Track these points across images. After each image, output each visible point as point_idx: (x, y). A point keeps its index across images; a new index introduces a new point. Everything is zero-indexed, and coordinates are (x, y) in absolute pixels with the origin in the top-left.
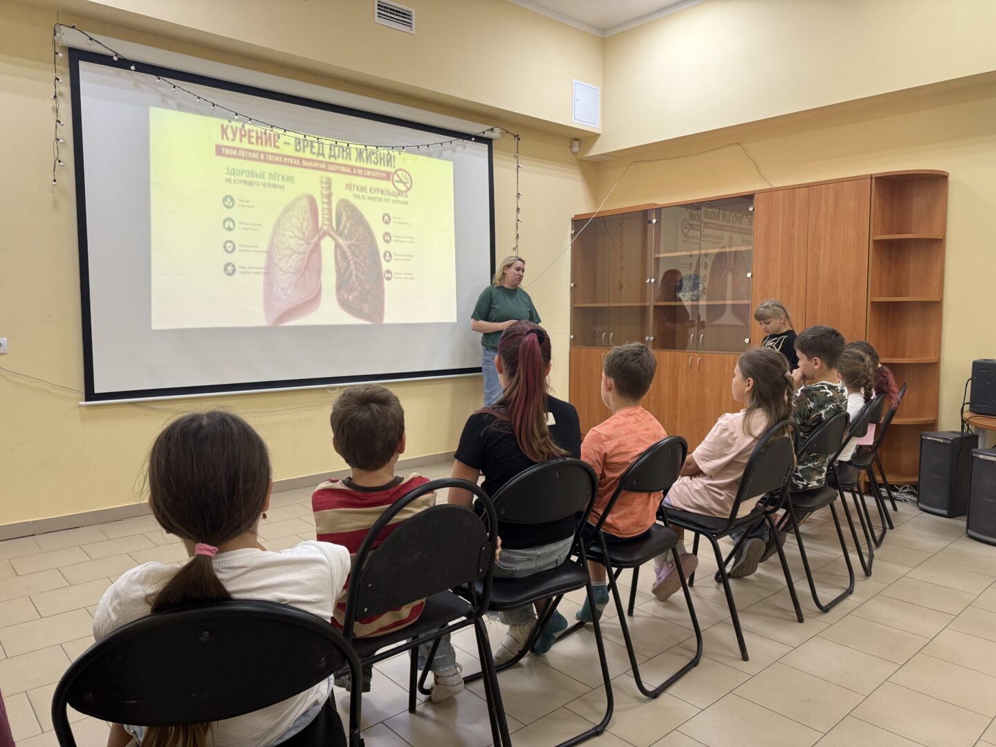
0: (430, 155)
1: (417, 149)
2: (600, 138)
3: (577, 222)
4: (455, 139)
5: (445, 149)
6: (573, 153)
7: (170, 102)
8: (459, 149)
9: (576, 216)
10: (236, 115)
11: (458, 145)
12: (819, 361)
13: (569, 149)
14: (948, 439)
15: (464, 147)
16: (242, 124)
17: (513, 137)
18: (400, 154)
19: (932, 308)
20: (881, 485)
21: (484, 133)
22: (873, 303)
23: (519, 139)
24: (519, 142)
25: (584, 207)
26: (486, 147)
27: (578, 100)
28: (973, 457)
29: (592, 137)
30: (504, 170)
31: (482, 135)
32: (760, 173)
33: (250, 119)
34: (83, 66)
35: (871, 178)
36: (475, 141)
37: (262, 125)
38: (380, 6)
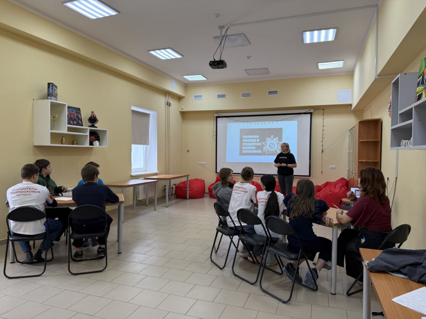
0: (290, 120)
2: (352, 105)
4: (297, 115)
5: (294, 118)
7: (231, 121)
15: (301, 116)
17: (321, 110)
24: (324, 111)
26: (309, 115)
27: (340, 96)
30: (317, 120)
31: (307, 112)
34: (218, 118)
38: (269, 92)
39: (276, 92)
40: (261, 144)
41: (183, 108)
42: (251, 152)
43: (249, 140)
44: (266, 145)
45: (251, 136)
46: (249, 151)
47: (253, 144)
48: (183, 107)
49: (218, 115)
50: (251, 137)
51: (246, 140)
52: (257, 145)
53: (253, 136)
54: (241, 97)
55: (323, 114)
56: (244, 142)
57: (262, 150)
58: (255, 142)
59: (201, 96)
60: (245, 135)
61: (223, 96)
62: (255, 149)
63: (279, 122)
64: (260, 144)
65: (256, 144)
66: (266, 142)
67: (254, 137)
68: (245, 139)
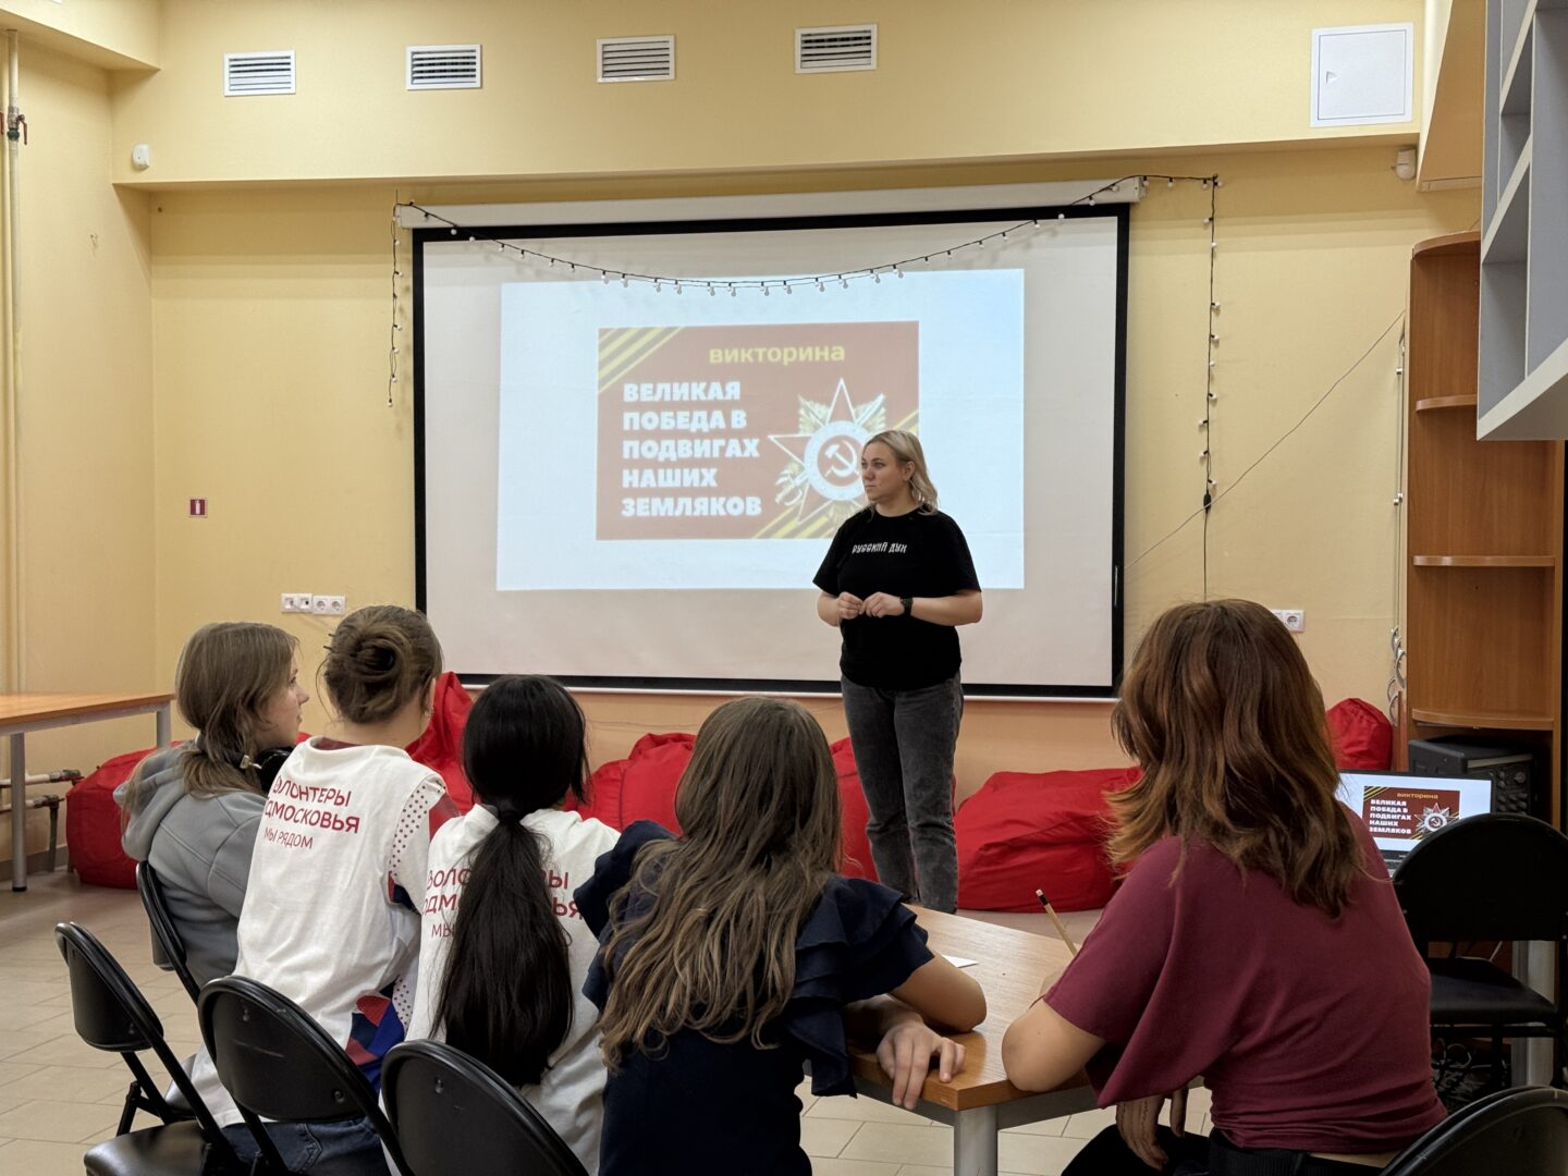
0: (968, 266)
5: (1005, 248)
6: (1402, 179)
7: (529, 272)
8: (1043, 238)
11: (1037, 233)
13: (1389, 172)
15: (1055, 233)
21: (1090, 198)
23: (1216, 184)
24: (1216, 191)
26: (1111, 223)
27: (1329, 74)
31: (1087, 202)
34: (428, 247)
36: (1066, 217)
38: (808, 42)
39: (857, 43)
40: (759, 448)
41: (137, 161)
42: (688, 513)
43: (666, 415)
44: (801, 456)
45: (685, 385)
46: (669, 501)
47: (703, 449)
48: (143, 153)
49: (427, 215)
50: (681, 391)
51: (650, 421)
52: (729, 454)
53: (703, 385)
54: (600, 80)
55: (1211, 219)
56: (632, 435)
57: (767, 493)
58: (715, 434)
59: (281, 65)
60: (637, 377)
61: (458, 67)
62: (714, 484)
63: (890, 277)
64: (752, 447)
65: (723, 450)
66: (801, 435)
67: (711, 396)
68: (640, 407)
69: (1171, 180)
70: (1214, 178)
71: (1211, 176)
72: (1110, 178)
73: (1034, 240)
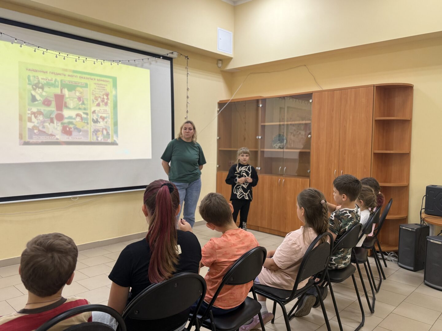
0: (136, 66)
1: (128, 63)
2: (233, 59)
3: (221, 104)
4: (151, 57)
5: (145, 63)
6: (219, 67)
8: (153, 63)
9: (220, 101)
10: (16, 40)
11: (152, 61)
12: (345, 196)
13: (217, 65)
14: (414, 229)
15: (157, 62)
16: (20, 45)
17: (184, 57)
18: (118, 64)
19: (405, 157)
20: (378, 252)
21: (168, 54)
22: (374, 153)
23: (188, 58)
24: (188, 60)
25: (224, 96)
26: (169, 62)
27: (220, 39)
28: (427, 241)
29: (229, 59)
30: (180, 75)
31: (166, 55)
32: (316, 82)
33: (25, 42)
35: (374, 86)
36: (163, 59)
37: (33, 46)
55: (187, 66)
69: (181, 55)
70: (187, 57)
71: (186, 56)
72: (172, 50)
73: (152, 62)
